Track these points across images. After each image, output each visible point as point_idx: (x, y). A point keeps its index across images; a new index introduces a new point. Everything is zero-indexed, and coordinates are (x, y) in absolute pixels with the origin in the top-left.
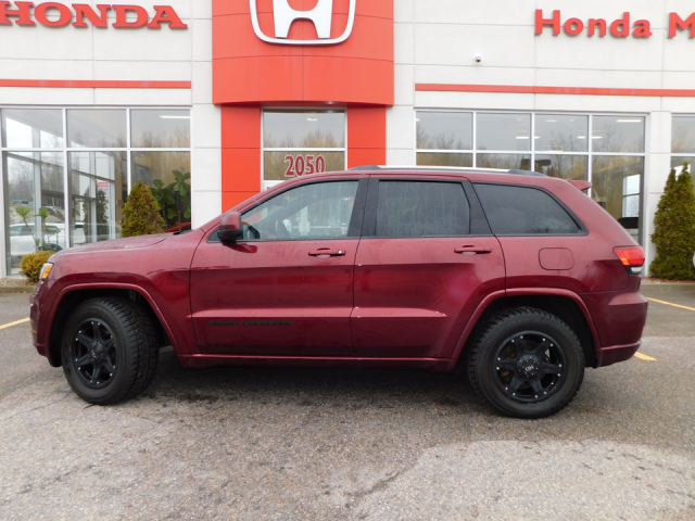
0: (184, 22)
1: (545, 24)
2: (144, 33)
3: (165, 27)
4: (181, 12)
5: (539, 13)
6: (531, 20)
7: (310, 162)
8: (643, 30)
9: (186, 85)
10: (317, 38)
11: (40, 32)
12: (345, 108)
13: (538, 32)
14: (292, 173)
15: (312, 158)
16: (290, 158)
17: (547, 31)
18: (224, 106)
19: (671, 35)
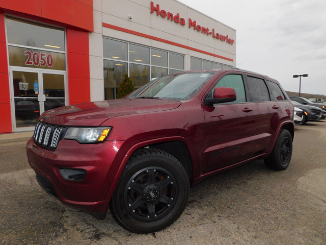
1: (155, 9)
5: (152, 3)
6: (149, 6)
7: (43, 57)
8: (182, 22)
12: (65, 28)
13: (152, 12)
14: (31, 63)
15: (44, 55)
16: (29, 53)
17: (155, 13)
19: (190, 27)
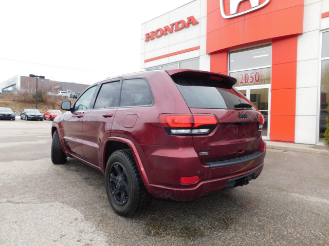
0: (197, 21)
2: (185, 30)
3: (191, 25)
4: (197, 17)
7: (252, 75)
9: (198, 48)
10: (251, 8)
11: (156, 40)
12: (271, 42)
14: (243, 83)
15: (253, 73)
16: (242, 74)
18: (212, 54)
